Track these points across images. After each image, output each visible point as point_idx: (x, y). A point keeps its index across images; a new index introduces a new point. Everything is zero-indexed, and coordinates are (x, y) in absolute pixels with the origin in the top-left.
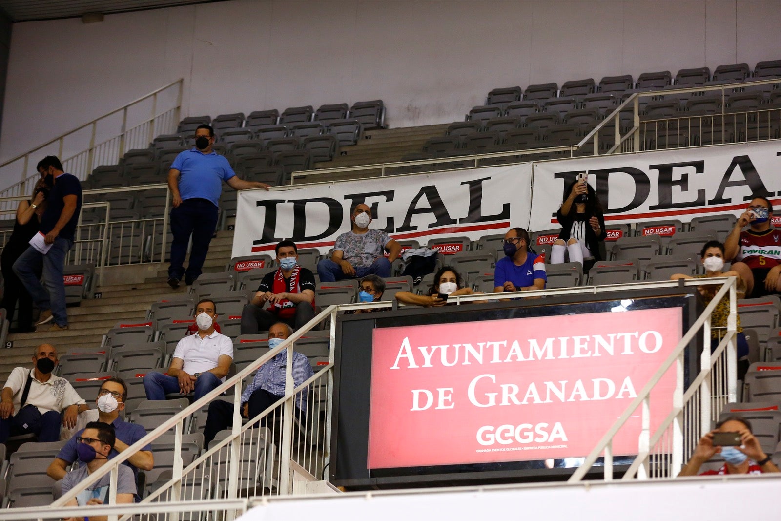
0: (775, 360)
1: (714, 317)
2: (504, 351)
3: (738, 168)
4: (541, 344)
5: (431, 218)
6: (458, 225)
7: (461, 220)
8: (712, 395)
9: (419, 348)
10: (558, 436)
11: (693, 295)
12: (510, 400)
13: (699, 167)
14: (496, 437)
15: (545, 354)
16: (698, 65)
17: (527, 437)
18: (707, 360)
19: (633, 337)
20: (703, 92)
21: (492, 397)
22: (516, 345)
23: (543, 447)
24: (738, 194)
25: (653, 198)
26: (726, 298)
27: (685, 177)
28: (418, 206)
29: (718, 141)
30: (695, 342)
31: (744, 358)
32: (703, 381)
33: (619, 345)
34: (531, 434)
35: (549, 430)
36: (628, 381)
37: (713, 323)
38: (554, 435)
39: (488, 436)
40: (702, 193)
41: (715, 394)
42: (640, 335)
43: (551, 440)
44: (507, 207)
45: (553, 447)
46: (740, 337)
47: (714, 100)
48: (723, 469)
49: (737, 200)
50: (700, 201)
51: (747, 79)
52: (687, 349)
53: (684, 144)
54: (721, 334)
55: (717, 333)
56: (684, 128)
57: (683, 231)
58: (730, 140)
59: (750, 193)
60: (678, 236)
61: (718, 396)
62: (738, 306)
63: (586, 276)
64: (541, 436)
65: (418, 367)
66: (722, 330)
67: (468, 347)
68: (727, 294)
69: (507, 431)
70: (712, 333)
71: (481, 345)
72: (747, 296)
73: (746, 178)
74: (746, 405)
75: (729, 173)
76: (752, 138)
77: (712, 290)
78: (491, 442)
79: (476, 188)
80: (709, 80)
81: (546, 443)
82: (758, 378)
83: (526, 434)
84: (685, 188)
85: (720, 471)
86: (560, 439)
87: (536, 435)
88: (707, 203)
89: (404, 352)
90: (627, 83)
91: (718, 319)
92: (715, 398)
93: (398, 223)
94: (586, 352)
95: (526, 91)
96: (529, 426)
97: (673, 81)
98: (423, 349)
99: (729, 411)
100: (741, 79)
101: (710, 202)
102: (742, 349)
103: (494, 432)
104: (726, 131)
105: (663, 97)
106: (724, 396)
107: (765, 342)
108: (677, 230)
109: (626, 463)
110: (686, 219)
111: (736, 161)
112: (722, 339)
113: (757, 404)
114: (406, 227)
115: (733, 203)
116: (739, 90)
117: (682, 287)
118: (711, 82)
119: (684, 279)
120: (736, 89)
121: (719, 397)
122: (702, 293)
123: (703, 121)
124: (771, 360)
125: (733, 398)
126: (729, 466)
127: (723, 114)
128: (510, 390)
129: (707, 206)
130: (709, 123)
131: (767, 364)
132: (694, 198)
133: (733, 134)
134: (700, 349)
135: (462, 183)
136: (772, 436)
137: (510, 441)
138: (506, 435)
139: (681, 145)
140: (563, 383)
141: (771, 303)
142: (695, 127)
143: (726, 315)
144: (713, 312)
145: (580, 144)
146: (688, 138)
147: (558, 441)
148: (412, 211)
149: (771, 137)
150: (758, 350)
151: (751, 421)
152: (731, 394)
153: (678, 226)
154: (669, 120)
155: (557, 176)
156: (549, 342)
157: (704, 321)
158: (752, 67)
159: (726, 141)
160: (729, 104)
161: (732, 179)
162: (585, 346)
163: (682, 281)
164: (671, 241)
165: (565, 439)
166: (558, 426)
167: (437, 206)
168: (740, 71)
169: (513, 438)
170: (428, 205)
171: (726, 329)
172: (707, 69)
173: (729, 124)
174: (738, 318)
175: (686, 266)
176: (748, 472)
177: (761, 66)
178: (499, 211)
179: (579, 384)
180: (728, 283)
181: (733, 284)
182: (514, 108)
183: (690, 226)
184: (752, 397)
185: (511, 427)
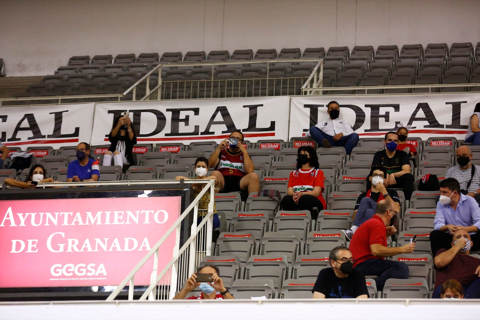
0: (235, 231)
1: (200, 203)
2: (71, 219)
3: (219, 114)
4: (94, 215)
5: (30, 134)
6: (46, 139)
7: (49, 136)
8: (196, 251)
9: (18, 214)
10: (101, 272)
11: (188, 189)
12: (72, 249)
13: (196, 111)
14: (63, 271)
15: (96, 221)
16: (198, 49)
17: (82, 272)
18: (195, 229)
19: (150, 213)
20: (201, 66)
21: (62, 246)
22: (78, 215)
23: (91, 279)
24: (219, 129)
25: (168, 129)
26: (208, 192)
27: (187, 118)
28: (22, 126)
29: (208, 96)
30: (188, 217)
31: (217, 229)
32: (191, 241)
33: (142, 217)
34: (84, 270)
35: (96, 268)
36: (146, 240)
37: (199, 207)
38: (99, 271)
39: (57, 270)
40: (197, 127)
41: (198, 250)
42: (155, 212)
43: (97, 274)
44: (77, 129)
45: (98, 279)
46: (215, 216)
47: (207, 72)
48: (200, 296)
49: (218, 133)
50: (196, 133)
51: (228, 60)
52: (183, 222)
53: (188, 97)
54: (204, 214)
55: (202, 213)
56: (188, 87)
57: (185, 150)
58: (216, 96)
59: (226, 129)
60: (181, 153)
61: (200, 252)
62: (215, 197)
63: (124, 174)
64: (91, 272)
65: (16, 226)
66: (205, 211)
67: (49, 215)
68: (209, 189)
69: (70, 268)
70: (198, 213)
71: (57, 214)
72: (220, 192)
73: (224, 120)
74: (216, 258)
75: (214, 116)
76: (229, 96)
77: (200, 187)
78: (60, 274)
79: (59, 117)
80: (205, 59)
81: (93, 276)
82: (224, 241)
83: (81, 270)
84: (187, 124)
85: (198, 297)
86: (102, 274)
87: (87, 271)
88: (200, 133)
89: (8, 216)
90: (155, 58)
91: (203, 205)
92: (198, 253)
93: (9, 136)
94: (122, 221)
95: (94, 59)
96: (84, 265)
97: (183, 58)
98: (20, 215)
99: (206, 261)
100: (224, 60)
101: (202, 134)
102: (216, 223)
103: (62, 268)
104: (213, 91)
105: (176, 67)
106: (203, 251)
107: (230, 220)
108: (181, 149)
109: (142, 290)
110: (187, 143)
111: (219, 109)
112: (204, 217)
113: (224, 257)
114: (13, 138)
115: (215, 135)
116: (222, 66)
117: (182, 184)
118: (206, 60)
119: (184, 179)
120: (221, 66)
121: (201, 252)
122: (194, 188)
123: (200, 84)
124: (233, 231)
125: (209, 253)
126: (204, 294)
127: (212, 80)
128: (73, 243)
129: (200, 136)
130: (204, 85)
131: (230, 233)
132: (192, 130)
133: (217, 93)
134: (191, 222)
135: (50, 113)
136: (231, 277)
137: (71, 274)
138: (69, 270)
139: (186, 98)
140: (106, 239)
141: (235, 196)
142: (195, 87)
143: (207, 203)
144: (200, 201)
145: (125, 93)
146: (190, 93)
147: (101, 275)
148: (18, 128)
149: (240, 96)
150: (226, 225)
151: (219, 267)
152: (208, 251)
153: (181, 147)
154: (180, 82)
155: (110, 112)
156: (99, 214)
157: (194, 205)
158: (231, 53)
159: (213, 97)
160: (216, 75)
161: (216, 120)
162: (121, 217)
163: (182, 180)
164: (177, 156)
165: (105, 274)
166: (102, 266)
167: (34, 127)
168: (223, 55)
169: (73, 272)
170: (28, 126)
171: (208, 211)
172: (204, 52)
173: (215, 86)
174: (215, 205)
175: (185, 171)
176: (215, 298)
177: (237, 53)
178: (73, 131)
179: (116, 241)
180: (210, 183)
181: (213, 184)
182: (85, 68)
183: (189, 147)
184: (220, 253)
185: (72, 265)
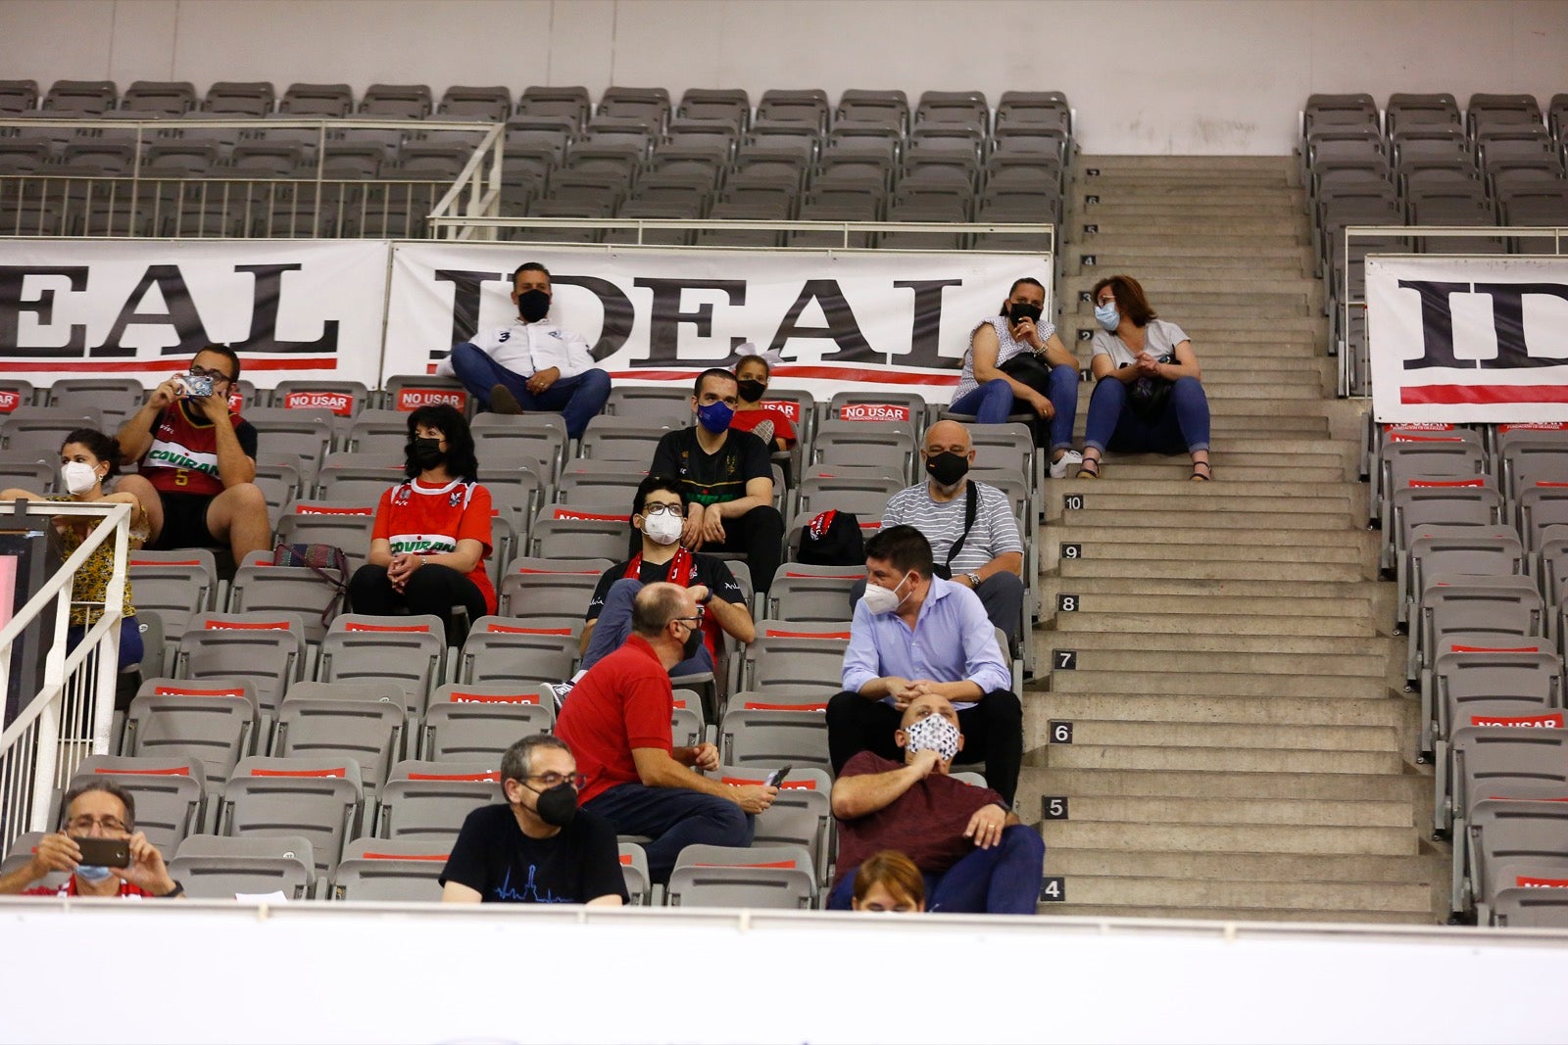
0: (193, 676)
1: (80, 582)
3: (155, 289)
8: (60, 737)
11: (41, 534)
13: (79, 278)
16: (94, 75)
18: (58, 666)
20: (100, 131)
24: (151, 340)
26: (107, 546)
27: (48, 297)
29: (120, 231)
30: (38, 627)
31: (133, 668)
32: (45, 706)
37: (77, 593)
40: (78, 331)
41: (68, 736)
46: (128, 624)
47: (121, 150)
48: (66, 885)
49: (149, 353)
50: (75, 349)
51: (189, 114)
52: (19, 642)
53: (53, 230)
54: (91, 617)
55: (83, 613)
56: (55, 198)
57: (35, 404)
58: (145, 231)
59: (175, 341)
60: (24, 413)
61: (72, 740)
62: (131, 563)
66: (94, 608)
68: (112, 537)
70: (72, 612)
72: (146, 546)
73: (169, 310)
74: (126, 762)
75: (136, 298)
76: (189, 231)
77: (82, 526)
80: (114, 108)
82: (155, 709)
84: (45, 319)
85: (60, 888)
88: (87, 352)
91: (89, 586)
92: (67, 743)
97: (41, 100)
99: (92, 772)
100: (177, 112)
101: (95, 352)
102: (130, 649)
104: (138, 213)
105: (17, 130)
106: (84, 740)
107: (178, 639)
108: (22, 400)
110: (43, 380)
111: (153, 274)
112: (91, 626)
113: (150, 761)
115: (138, 359)
116: (171, 133)
117: (22, 516)
118: (118, 112)
119: (27, 500)
120: (166, 132)
121: (75, 743)
122: (60, 529)
123: (94, 189)
124: (186, 677)
125: (102, 746)
126: (77, 880)
127: (136, 177)
129: (86, 359)
130: (106, 193)
131: (177, 683)
132: (62, 339)
133: (151, 220)
134: (47, 643)
136: (172, 827)
139: (46, 231)
141: (197, 563)
142: (77, 198)
143: (104, 581)
144: (77, 573)
146: (60, 218)
149: (228, 234)
150: (162, 654)
151: (135, 794)
152: (100, 738)
153: (23, 394)
154: (26, 179)
157: (59, 585)
158: (202, 91)
159: (137, 233)
160: (151, 161)
161: (142, 308)
163: (22, 504)
164: (9, 423)
168: (177, 96)
171: (103, 606)
172: (111, 85)
173: (146, 199)
174: (128, 588)
175: (34, 475)
176: (118, 894)
177: (221, 91)
180: (116, 515)
183: (50, 396)
184: (141, 747)
